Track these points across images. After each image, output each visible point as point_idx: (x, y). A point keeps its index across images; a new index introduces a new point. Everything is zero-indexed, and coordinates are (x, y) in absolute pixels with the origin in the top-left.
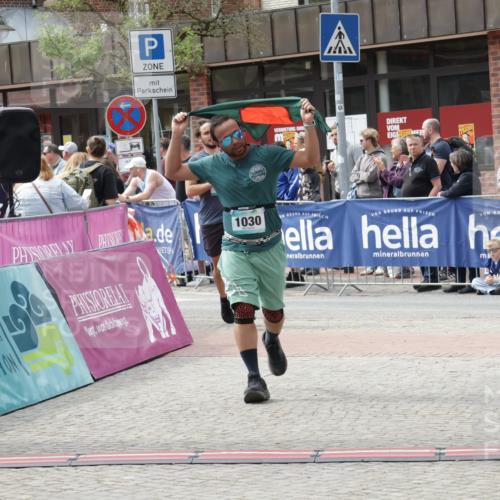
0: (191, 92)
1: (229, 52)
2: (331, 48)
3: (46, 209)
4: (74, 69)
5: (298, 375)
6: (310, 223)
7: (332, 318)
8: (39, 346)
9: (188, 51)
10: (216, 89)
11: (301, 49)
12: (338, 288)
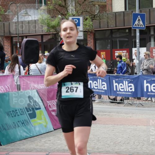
0: (88, 38)
1: (101, 25)
2: (136, 24)
3: (40, 73)
4: (50, 29)
5: (122, 131)
6: (127, 82)
7: (133, 114)
8: (37, 117)
9: (88, 24)
10: (96, 38)
11: (125, 25)
12: (135, 104)
